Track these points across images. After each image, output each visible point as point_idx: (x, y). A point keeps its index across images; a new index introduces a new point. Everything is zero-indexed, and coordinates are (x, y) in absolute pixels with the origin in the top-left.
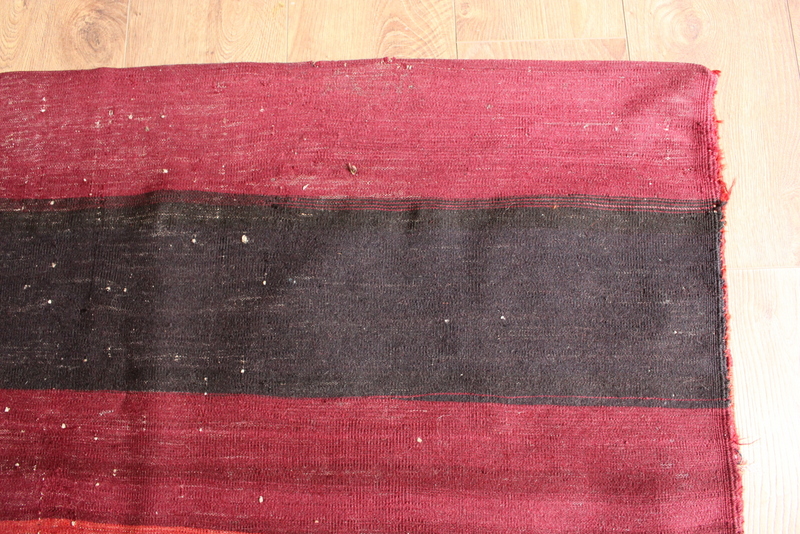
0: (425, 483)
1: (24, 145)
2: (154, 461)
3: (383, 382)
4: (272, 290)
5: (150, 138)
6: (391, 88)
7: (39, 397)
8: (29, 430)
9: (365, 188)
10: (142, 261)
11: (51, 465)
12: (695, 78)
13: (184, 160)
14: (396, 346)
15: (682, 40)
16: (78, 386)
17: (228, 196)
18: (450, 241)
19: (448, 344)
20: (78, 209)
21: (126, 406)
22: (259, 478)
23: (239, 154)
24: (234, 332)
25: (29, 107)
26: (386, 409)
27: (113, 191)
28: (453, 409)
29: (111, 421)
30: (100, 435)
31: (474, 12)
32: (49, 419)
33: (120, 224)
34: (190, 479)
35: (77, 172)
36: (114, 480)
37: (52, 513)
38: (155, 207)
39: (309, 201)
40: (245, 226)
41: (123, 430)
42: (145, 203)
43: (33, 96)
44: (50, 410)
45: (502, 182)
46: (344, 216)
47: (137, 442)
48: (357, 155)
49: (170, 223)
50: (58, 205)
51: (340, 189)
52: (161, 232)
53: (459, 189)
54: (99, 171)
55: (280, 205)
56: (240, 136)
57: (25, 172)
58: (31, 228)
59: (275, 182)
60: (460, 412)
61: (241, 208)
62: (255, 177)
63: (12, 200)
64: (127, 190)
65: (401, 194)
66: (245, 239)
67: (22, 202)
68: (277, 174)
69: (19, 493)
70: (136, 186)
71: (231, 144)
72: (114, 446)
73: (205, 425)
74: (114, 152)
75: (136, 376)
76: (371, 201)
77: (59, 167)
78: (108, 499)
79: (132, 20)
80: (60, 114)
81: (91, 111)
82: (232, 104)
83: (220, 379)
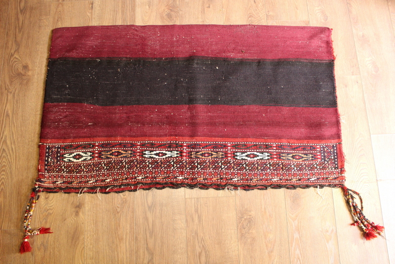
0: (266, 125)
1: (154, 44)
2: (197, 121)
3: (254, 102)
4: (225, 80)
5: (189, 43)
6: (251, 32)
7: (165, 107)
8: (162, 115)
9: (247, 56)
10: (190, 73)
11: (169, 124)
12: (326, 31)
13: (199, 48)
14: (257, 93)
15: (323, 21)
16: (175, 104)
17: (212, 58)
18: (268, 69)
19: (269, 93)
20: (171, 61)
21: (188, 108)
22: (225, 124)
23: (214, 47)
24: (216, 90)
25: (155, 34)
26: (255, 108)
27: (181, 56)
28: (271, 108)
29: (185, 112)
30: (182, 116)
31: (271, 13)
32: (168, 112)
33: (183, 64)
34: (207, 125)
35: (170, 51)
36: (187, 127)
37: (171, 135)
38: (193, 60)
39: (232, 59)
40: (217, 65)
41: (189, 114)
42: (190, 59)
43: (155, 31)
44: (168, 110)
45: (280, 55)
46: (242, 63)
47: (193, 117)
48: (244, 48)
49: (197, 64)
50: (166, 59)
51: (240, 56)
52: (195, 66)
53: (270, 57)
54: (176, 51)
55: (225, 60)
56: (214, 43)
57: (155, 51)
58: (158, 65)
59: (224, 54)
60: (273, 109)
61: (215, 61)
62: (218, 53)
63: (152, 58)
64: (184, 56)
65: (256, 58)
66: (217, 68)
67: (155, 59)
68: (224, 52)
69: (161, 131)
70: (187, 55)
71: (212, 45)
72: (186, 119)
73: (210, 113)
74: (180, 46)
75: (191, 101)
76: (248, 59)
77: (164, 50)
78: (185, 131)
79: (180, 12)
80: (164, 36)
81: (172, 36)
82: (211, 35)
83: (213, 101)
